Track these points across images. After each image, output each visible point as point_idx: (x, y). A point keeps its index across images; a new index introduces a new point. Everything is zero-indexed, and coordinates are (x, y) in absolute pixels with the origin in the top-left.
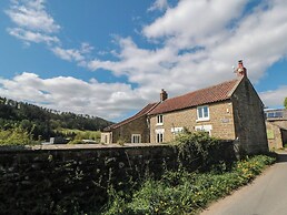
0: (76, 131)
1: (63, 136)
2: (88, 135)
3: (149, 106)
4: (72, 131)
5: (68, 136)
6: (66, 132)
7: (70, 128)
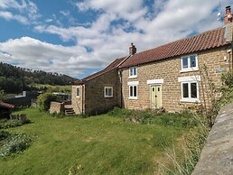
0: (48, 86)
1: (37, 90)
2: (58, 89)
3: (118, 61)
4: (44, 86)
5: (41, 89)
6: (39, 86)
7: (43, 83)
